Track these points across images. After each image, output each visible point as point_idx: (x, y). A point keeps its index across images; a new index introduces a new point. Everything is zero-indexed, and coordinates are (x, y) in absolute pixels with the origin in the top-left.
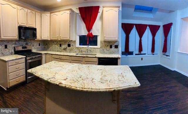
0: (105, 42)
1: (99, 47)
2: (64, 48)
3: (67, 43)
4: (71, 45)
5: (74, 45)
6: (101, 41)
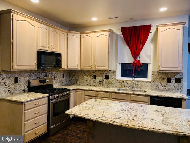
0: (159, 73)
1: (151, 81)
2: (100, 81)
3: (104, 75)
4: (109, 77)
5: (113, 76)
6: (153, 72)
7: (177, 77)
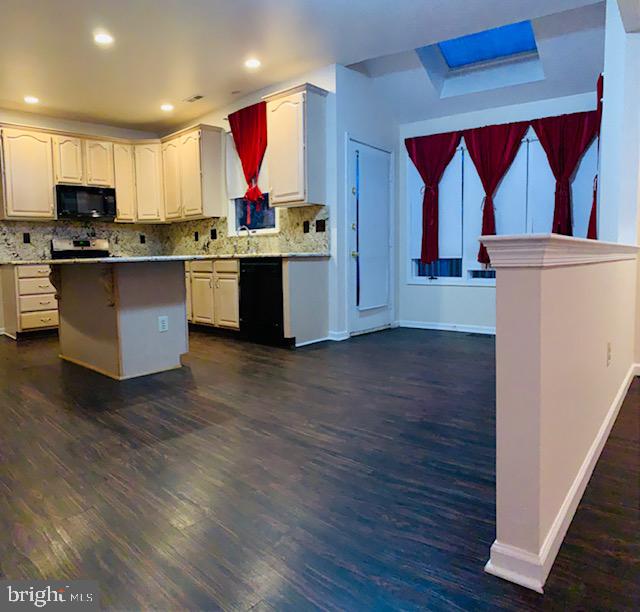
1: (279, 231)
2: (204, 245)
5: (223, 231)
7: (319, 217)
